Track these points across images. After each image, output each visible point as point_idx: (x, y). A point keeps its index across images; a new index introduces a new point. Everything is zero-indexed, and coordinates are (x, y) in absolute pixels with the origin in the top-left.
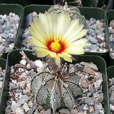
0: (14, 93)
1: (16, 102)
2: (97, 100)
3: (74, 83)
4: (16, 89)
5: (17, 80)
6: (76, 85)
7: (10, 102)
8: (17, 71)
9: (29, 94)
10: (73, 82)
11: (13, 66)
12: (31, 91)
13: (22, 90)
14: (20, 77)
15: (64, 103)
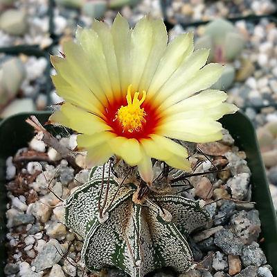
0: (20, 236)
1: (30, 263)
2: (246, 236)
3: (185, 205)
4: (25, 225)
5: (26, 197)
7: (14, 266)
8: (24, 170)
9: (62, 235)
10: (183, 201)
12: (67, 229)
13: (43, 224)
14: (32, 188)
15: (162, 259)
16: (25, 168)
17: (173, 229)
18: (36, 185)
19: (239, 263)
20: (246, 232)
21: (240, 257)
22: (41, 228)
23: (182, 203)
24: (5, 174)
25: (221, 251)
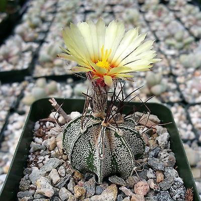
0: (36, 156)
1: (39, 168)
2: (167, 161)
3: (131, 131)
4: (40, 150)
5: (43, 138)
6: (135, 133)
7: (30, 169)
8: (44, 126)
9: (60, 155)
11: (38, 122)
12: (63, 151)
14: (47, 134)
16: (45, 125)
17: (123, 140)
18: (49, 133)
20: (167, 158)
21: (163, 172)
22: (49, 152)
23: (130, 130)
24: (34, 128)
25: (152, 169)
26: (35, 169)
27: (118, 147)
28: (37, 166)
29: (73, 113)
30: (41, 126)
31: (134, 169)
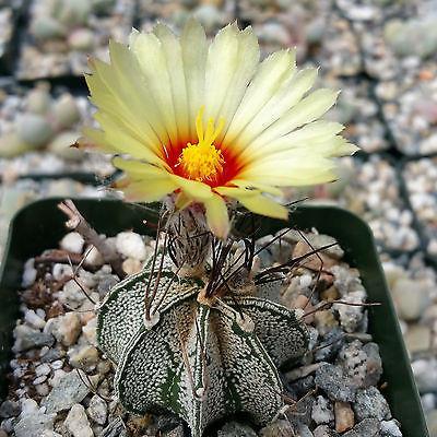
0: (30, 363)
1: (39, 402)
2: (362, 375)
3: (274, 313)
4: (39, 347)
5: (46, 311)
6: (285, 317)
7: (15, 404)
8: (48, 275)
9: (91, 363)
10: (272, 307)
11: (31, 262)
12: (100, 354)
13: (66, 349)
14: (56, 299)
15: (237, 397)
16: (51, 272)
17: (255, 345)
18: (62, 295)
19: (350, 416)
20: (362, 368)
21: (352, 405)
22: (62, 353)
23: (270, 310)
24: (21, 280)
26: (29, 406)
27: (241, 357)
28: (33, 394)
29: (122, 236)
30: (40, 276)
31: (282, 411)
